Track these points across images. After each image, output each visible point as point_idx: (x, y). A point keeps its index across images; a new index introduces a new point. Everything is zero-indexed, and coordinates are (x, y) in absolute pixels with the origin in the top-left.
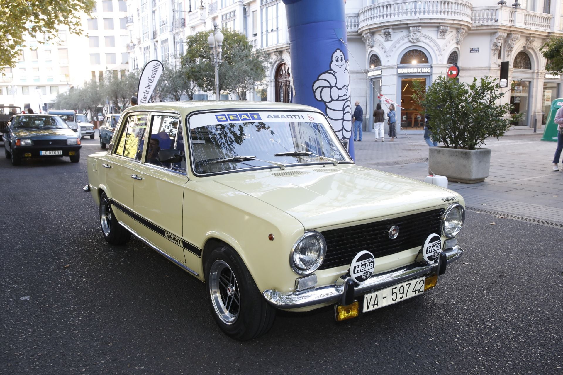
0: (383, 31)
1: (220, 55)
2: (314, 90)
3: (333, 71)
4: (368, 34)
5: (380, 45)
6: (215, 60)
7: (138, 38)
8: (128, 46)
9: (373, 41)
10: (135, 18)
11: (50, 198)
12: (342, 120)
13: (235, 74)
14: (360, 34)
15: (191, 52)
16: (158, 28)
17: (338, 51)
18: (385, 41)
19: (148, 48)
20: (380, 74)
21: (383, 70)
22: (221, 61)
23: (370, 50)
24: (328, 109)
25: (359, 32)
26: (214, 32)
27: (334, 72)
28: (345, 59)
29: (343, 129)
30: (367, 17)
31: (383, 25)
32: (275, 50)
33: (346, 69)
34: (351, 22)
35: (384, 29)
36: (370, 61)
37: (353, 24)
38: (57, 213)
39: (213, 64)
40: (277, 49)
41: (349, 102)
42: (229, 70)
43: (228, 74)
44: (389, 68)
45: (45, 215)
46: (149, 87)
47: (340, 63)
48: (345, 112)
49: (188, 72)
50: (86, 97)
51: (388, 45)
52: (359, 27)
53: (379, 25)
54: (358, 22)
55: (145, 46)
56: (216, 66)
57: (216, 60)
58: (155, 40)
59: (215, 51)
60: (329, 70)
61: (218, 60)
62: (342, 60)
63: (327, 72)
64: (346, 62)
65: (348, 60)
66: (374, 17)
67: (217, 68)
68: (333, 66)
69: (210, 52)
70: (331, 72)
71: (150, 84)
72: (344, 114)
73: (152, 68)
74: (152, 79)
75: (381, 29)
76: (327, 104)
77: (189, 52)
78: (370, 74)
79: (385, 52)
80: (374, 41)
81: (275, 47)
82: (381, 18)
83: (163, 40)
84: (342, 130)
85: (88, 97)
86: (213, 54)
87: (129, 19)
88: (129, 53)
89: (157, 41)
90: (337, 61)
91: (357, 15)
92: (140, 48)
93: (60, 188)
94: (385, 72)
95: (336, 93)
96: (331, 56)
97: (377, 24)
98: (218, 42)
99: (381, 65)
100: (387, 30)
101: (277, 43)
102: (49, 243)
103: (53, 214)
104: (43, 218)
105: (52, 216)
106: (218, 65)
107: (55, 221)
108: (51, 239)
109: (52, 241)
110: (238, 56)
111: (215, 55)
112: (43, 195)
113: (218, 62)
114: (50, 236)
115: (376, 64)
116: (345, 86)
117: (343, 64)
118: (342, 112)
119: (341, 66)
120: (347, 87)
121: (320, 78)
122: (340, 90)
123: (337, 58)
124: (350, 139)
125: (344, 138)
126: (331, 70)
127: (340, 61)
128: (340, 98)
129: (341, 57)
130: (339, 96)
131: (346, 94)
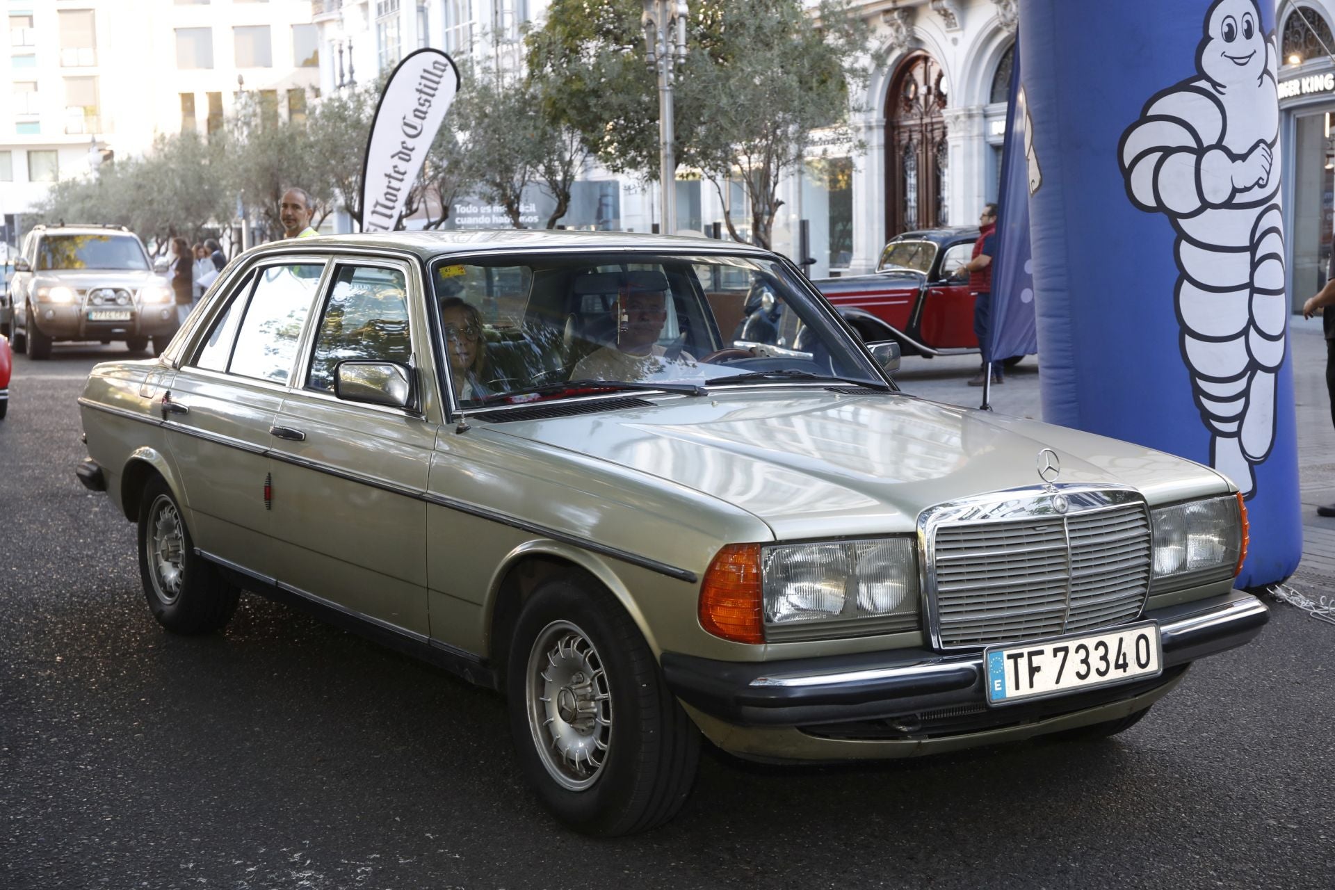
1: (682, 27)
2: (1127, 163)
3: (1209, 79)
6: (661, 48)
11: (35, 606)
12: (1247, 291)
13: (742, 99)
15: (565, 17)
20: (1330, 87)
22: (683, 51)
24: (1184, 246)
27: (1215, 85)
28: (1261, 30)
29: (1252, 329)
32: (889, 5)
33: (1266, 71)
38: (65, 674)
39: (651, 64)
41: (1275, 212)
42: (715, 88)
43: (709, 102)
45: (19, 683)
46: (405, 154)
47: (1240, 46)
48: (1260, 253)
49: (554, 97)
50: (160, 191)
56: (664, 71)
57: (663, 49)
59: (658, 10)
60: (1192, 79)
61: (672, 48)
62: (1249, 34)
63: (1185, 86)
64: (1268, 39)
65: (1273, 32)
67: (666, 78)
68: (1212, 60)
70: (1203, 84)
71: (410, 143)
72: (1254, 265)
73: (416, 82)
74: (416, 122)
76: (1182, 222)
77: (562, 14)
84: (1245, 332)
85: (167, 192)
86: (650, 23)
88: (321, 24)
90: (1229, 36)
93: (75, 560)
95: (1219, 176)
96: (1202, 18)
102: (39, 817)
103: (50, 677)
104: (12, 698)
105: (46, 687)
106: (671, 68)
107: (59, 711)
108: (44, 797)
109: (50, 810)
110: (752, 32)
111: (659, 28)
112: (9, 592)
113: (673, 56)
114: (40, 787)
115: (1311, 48)
116: (1262, 145)
117: (1255, 52)
118: (1248, 255)
119: (1247, 59)
120: (1270, 149)
121: (1151, 112)
122: (1239, 162)
123: (1229, 25)
124: (1281, 369)
125: (1254, 366)
126: (1203, 75)
127: (1240, 36)
128: (1237, 194)
129: (1248, 22)
130: (1233, 187)
131: (1265, 177)
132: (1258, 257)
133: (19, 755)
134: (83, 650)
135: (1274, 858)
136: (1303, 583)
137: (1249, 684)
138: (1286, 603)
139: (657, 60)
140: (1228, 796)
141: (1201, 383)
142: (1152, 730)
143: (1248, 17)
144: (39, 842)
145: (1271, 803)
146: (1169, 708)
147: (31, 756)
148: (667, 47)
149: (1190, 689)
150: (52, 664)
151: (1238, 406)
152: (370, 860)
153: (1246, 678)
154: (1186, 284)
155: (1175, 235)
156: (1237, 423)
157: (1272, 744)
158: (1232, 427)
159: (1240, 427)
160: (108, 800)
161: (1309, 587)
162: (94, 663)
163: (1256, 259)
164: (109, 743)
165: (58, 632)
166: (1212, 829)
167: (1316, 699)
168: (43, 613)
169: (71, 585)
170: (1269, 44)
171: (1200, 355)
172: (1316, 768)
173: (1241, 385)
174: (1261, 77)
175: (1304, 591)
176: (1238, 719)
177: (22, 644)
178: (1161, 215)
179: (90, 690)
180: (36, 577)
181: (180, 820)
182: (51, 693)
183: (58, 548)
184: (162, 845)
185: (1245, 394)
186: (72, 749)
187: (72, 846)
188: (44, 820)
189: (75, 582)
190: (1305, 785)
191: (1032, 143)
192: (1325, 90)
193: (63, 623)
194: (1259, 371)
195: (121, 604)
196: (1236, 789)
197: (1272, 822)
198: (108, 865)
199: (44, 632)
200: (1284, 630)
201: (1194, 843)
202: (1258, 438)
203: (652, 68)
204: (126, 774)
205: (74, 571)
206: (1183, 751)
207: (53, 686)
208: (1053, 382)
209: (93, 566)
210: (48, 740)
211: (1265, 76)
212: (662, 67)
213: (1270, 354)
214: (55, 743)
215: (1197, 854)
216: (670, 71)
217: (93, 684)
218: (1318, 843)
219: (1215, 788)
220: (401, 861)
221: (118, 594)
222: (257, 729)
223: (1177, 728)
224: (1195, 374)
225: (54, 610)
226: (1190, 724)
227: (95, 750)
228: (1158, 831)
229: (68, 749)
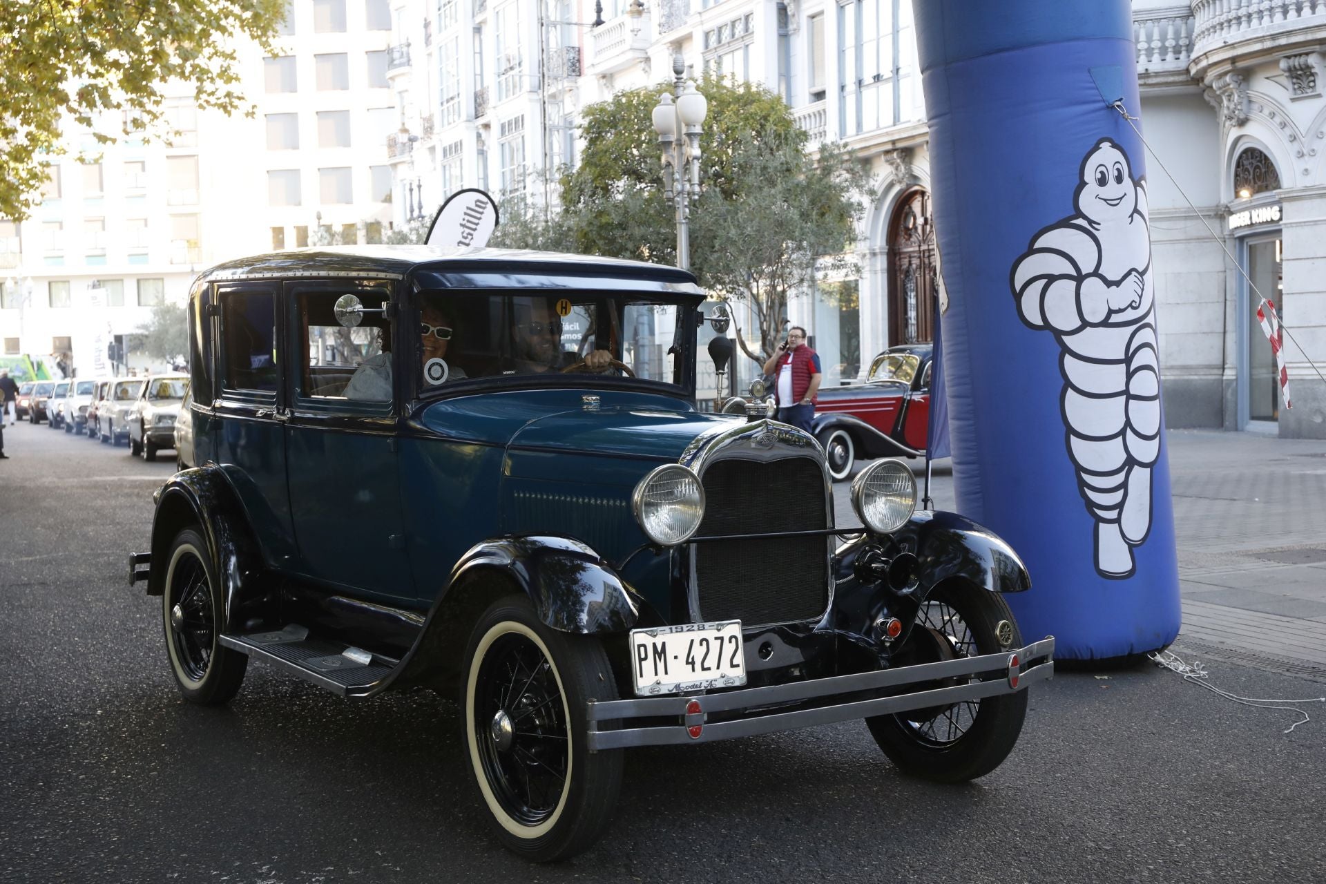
0: (1283, 64)
1: (696, 167)
2: (1018, 288)
3: (1085, 218)
4: (1228, 78)
5: (1273, 115)
6: (678, 186)
7: (426, 115)
8: (392, 144)
9: (1245, 101)
10: (418, 52)
11: (89, 669)
12: (1124, 397)
13: (748, 230)
14: (1198, 79)
15: (595, 160)
16: (490, 81)
17: (1106, 146)
18: (1293, 100)
19: (457, 147)
20: (1276, 218)
21: (1286, 205)
22: (697, 189)
23: (1234, 133)
24: (1068, 358)
25: (1193, 71)
26: (674, 88)
27: (1090, 222)
28: (1130, 176)
29: (1129, 431)
30: (1224, 18)
31: (1283, 41)
32: (889, 147)
33: (1136, 211)
34: (1163, 38)
35: (1288, 57)
36: (1237, 175)
37: (1170, 43)
38: (103, 725)
39: (669, 200)
40: (894, 142)
41: (1148, 330)
42: (725, 220)
43: (721, 232)
44: (1310, 197)
45: (63, 731)
47: (1112, 189)
49: (587, 229)
51: (1304, 112)
52: (1193, 56)
53: (1268, 44)
54: (1189, 36)
55: (446, 144)
56: (681, 206)
58: (481, 121)
59: (675, 154)
60: (1071, 217)
61: (688, 186)
62: (1119, 179)
63: (1065, 223)
64: (1137, 183)
65: (1143, 178)
66: (1249, 16)
67: (682, 213)
68: (1089, 201)
69: (659, 159)
70: (1080, 221)
72: (1129, 376)
73: (460, 217)
75: (1276, 55)
76: (1066, 339)
77: (591, 159)
78: (1235, 221)
79: (1293, 138)
80: (1250, 102)
81: (887, 134)
82: (1278, 16)
83: (506, 120)
84: (1122, 433)
86: (669, 164)
87: (396, 55)
88: (394, 165)
89: (487, 126)
90: (1102, 182)
91: (1185, 12)
92: (432, 149)
93: (130, 632)
94: (1293, 213)
95: (1096, 299)
96: (1078, 166)
97: (1261, 39)
98: (688, 125)
99: (1279, 187)
100: (1302, 60)
101: (896, 119)
102: (58, 837)
103: (89, 727)
104: (54, 744)
105: (85, 735)
106: (686, 203)
107: (91, 753)
108: (65, 822)
109: (68, 832)
110: (758, 171)
111: (676, 169)
112: (69, 658)
113: (688, 194)
114: (64, 813)
115: (1259, 183)
116: (1134, 273)
117: (1125, 194)
118: (1123, 366)
119: (1118, 201)
120: (1142, 277)
121: (1038, 245)
122: (1114, 288)
123: (1102, 173)
124: (1157, 464)
125: (1131, 462)
126: (1080, 214)
127: (1112, 181)
128: (1113, 315)
129: (1118, 169)
130: (1109, 309)
131: (1138, 300)
132: (1132, 368)
133: (50, 789)
134: (121, 705)
135: (1083, 872)
136: (1189, 652)
137: (1111, 734)
138: (1166, 668)
139: (674, 197)
140: (1061, 824)
141: (1085, 476)
142: (1014, 771)
143: (1118, 166)
144: (55, 857)
145: (1096, 829)
146: (1035, 754)
147: (61, 789)
148: (683, 185)
149: (1058, 738)
150: (93, 717)
151: (1117, 497)
152: (324, 871)
153: (1110, 730)
154: (1070, 392)
155: (1060, 349)
156: (1117, 511)
157: (1114, 781)
158: (1113, 514)
159: (1120, 514)
160: (118, 824)
161: (1192, 655)
162: (129, 716)
163: (1131, 370)
164: (127, 779)
165: (103, 690)
166: (1038, 849)
167: (1163, 746)
168: (94, 675)
169: (122, 652)
170: (1138, 188)
171: (1083, 452)
172: (1143, 802)
173: (1120, 478)
174: (1131, 216)
175: (1186, 659)
176: (1091, 763)
177: (71, 700)
178: (1047, 332)
179: (120, 738)
180: (94, 645)
181: (174, 840)
182: (87, 740)
183: (117, 622)
184: (154, 859)
185: (1124, 486)
186: (95, 784)
187: (82, 860)
188: (61, 839)
189: (126, 650)
190: (1130, 815)
191: (941, 272)
192: (1272, 221)
193: (110, 683)
194: (1136, 466)
195: (162, 667)
196: (1069, 818)
197: (1091, 844)
198: (108, 874)
199: (92, 690)
200: (1157, 690)
201: (1020, 860)
202: (1136, 522)
203: (670, 203)
204: (137, 805)
205: (127, 641)
206: (1035, 788)
207: (89, 734)
208: (963, 476)
209: (143, 637)
210: (77, 776)
211: (1135, 215)
212: (678, 203)
213: (1146, 451)
214: (83, 779)
215: (1019, 869)
216: (686, 206)
217: (124, 733)
218: (1124, 860)
219: (1052, 817)
220: (351, 873)
221: (160, 660)
222: (254, 769)
223: (1036, 770)
224: (1079, 469)
225: (104, 673)
226: (1049, 766)
227: (114, 785)
228: (993, 851)
229: (92, 784)
